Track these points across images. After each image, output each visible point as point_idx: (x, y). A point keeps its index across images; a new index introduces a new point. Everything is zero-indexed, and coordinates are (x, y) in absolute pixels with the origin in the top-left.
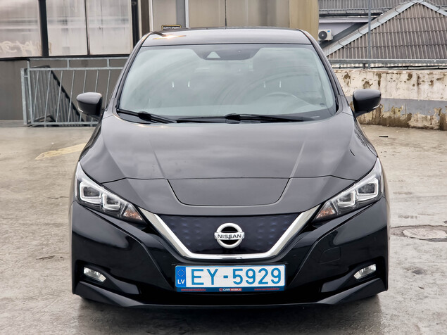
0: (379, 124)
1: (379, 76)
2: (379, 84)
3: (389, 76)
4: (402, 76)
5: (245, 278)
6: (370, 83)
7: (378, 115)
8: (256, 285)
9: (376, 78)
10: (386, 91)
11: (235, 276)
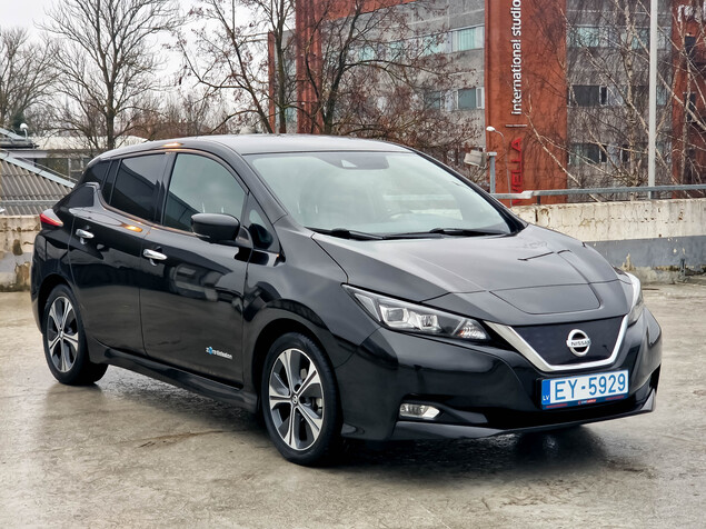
5: (599, 388)
8: (607, 394)
11: (591, 386)
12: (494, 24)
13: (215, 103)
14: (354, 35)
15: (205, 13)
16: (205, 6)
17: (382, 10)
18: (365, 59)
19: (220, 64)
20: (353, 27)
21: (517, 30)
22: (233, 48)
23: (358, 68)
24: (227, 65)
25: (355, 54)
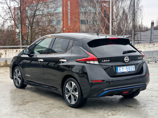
0: (6, 66)
1: (6, 51)
2: (6, 54)
3: (9, 51)
4: (14, 51)
6: (3, 54)
7: (6, 64)
9: (5, 52)
10: (8, 56)
12: (64, 6)
13: (6, 23)
14: (37, 9)
15: (3, 3)
16: (3, 1)
17: (43, 3)
18: (40, 14)
19: (7, 15)
20: (37, 7)
21: (69, 8)
22: (10, 11)
23: (38, 16)
24: (9, 15)
25: (37, 13)
